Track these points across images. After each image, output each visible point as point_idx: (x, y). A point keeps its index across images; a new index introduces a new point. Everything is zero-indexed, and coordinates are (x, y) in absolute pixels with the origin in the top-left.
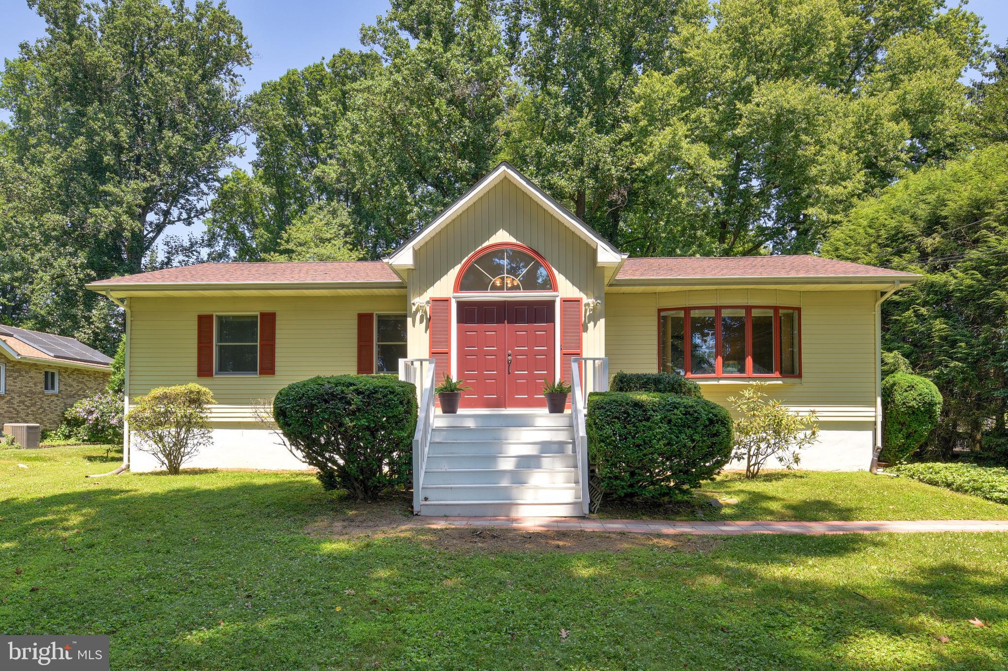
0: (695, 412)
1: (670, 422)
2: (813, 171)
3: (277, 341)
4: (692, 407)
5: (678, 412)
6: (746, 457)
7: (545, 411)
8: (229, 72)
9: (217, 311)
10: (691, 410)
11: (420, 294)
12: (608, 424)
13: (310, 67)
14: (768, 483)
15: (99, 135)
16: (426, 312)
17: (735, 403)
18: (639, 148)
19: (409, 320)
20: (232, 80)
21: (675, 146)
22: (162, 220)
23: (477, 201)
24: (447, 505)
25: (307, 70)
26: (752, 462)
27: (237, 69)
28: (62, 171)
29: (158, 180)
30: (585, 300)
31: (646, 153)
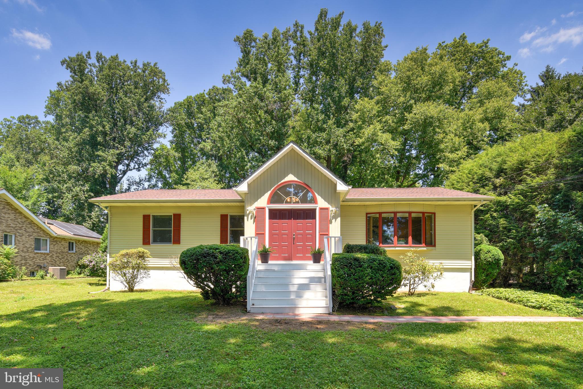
0: (384, 263)
1: (371, 268)
2: (442, 146)
3: (181, 228)
4: (382, 260)
5: (376, 263)
6: (408, 285)
7: (311, 262)
8: (159, 97)
9: (153, 213)
10: (382, 262)
11: (251, 205)
12: (342, 269)
13: (198, 95)
14: (419, 298)
15: (95, 127)
16: (253, 214)
17: (403, 259)
18: (358, 136)
20: (160, 101)
21: (374, 134)
22: (126, 168)
23: (279, 160)
24: (263, 308)
25: (196, 96)
26: (412, 287)
27: (162, 96)
28: (77, 145)
29: (124, 149)
30: (331, 208)
31: (361, 138)
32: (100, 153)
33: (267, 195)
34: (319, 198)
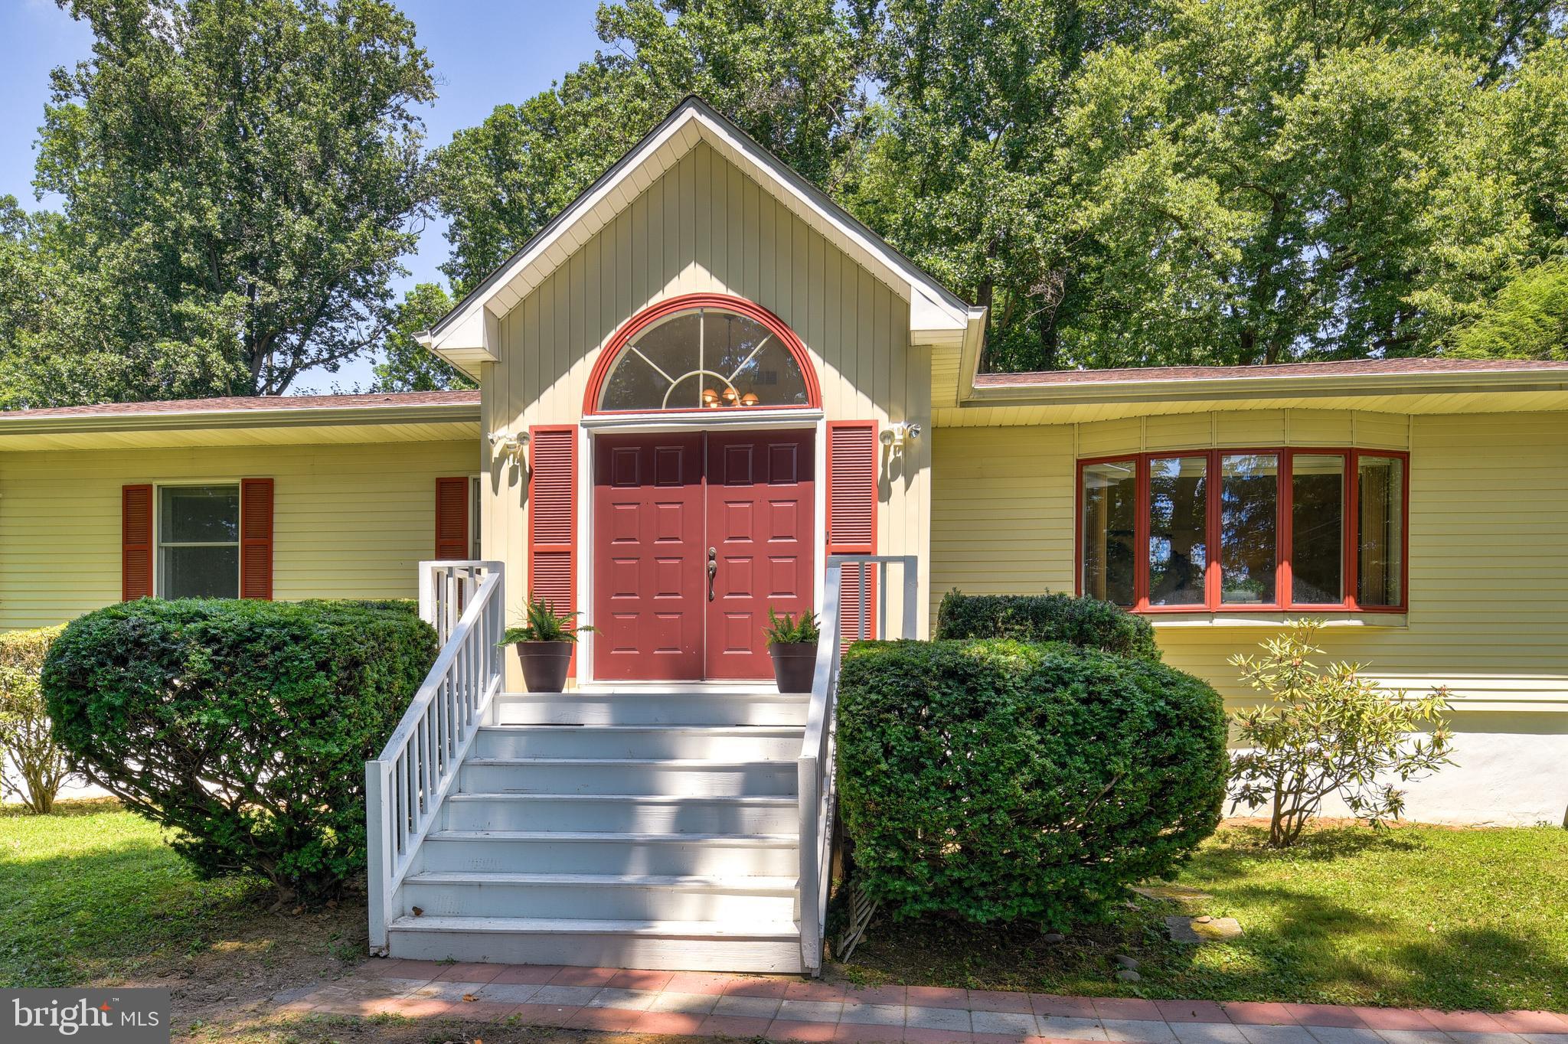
0: (1117, 694)
1: (1041, 721)
2: (1425, 221)
3: (276, 538)
4: (1106, 680)
5: (1067, 696)
6: (1270, 796)
7: (770, 688)
8: (399, 113)
9: (163, 478)
10: (1104, 689)
11: (511, 419)
12: (872, 727)
13: (533, 100)
14: (1321, 865)
15: (174, 219)
16: (522, 460)
17: (1248, 669)
18: (1083, 190)
19: (486, 478)
20: (405, 127)
21: (1152, 186)
23: (637, 200)
25: (528, 105)
26: (1287, 807)
27: (411, 107)
28: (119, 281)
29: (276, 293)
30: (884, 423)
31: (1098, 202)
32: (188, 306)
33: (583, 369)
34: (828, 377)
